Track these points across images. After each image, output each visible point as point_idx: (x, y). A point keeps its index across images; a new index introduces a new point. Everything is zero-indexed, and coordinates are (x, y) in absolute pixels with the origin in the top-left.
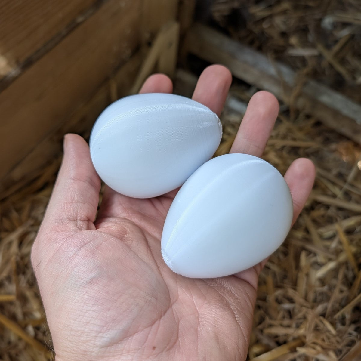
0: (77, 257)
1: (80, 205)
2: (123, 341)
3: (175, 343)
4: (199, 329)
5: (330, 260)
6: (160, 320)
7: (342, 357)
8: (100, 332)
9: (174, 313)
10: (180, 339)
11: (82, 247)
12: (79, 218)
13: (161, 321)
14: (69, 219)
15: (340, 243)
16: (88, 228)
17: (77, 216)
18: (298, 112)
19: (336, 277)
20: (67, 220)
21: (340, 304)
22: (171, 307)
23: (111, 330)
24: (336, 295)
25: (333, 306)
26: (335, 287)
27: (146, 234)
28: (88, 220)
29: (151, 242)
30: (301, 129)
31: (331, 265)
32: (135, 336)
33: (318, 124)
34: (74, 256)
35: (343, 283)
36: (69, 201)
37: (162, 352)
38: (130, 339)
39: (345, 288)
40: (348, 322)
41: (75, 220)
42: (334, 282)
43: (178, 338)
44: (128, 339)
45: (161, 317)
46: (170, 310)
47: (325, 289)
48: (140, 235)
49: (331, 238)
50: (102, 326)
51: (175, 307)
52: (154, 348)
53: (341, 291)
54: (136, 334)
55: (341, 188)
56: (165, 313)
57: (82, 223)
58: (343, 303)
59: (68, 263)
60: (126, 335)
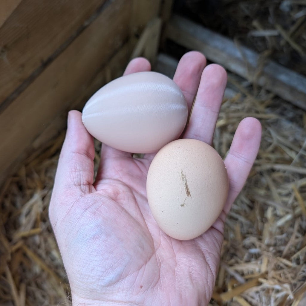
0: (83, 217)
1: (82, 173)
2: (118, 282)
3: (157, 282)
4: (176, 270)
5: (287, 213)
6: (145, 265)
7: (297, 290)
8: (102, 276)
9: (157, 258)
10: (161, 279)
11: (87, 209)
12: (82, 183)
13: (147, 266)
14: (75, 185)
15: (296, 199)
16: (90, 191)
17: (80, 181)
18: (260, 88)
19: (292, 226)
20: (73, 185)
21: (296, 247)
22: (155, 253)
23: (109, 275)
24: (293, 241)
25: (290, 249)
26: (292, 233)
27: (134, 193)
28: (89, 184)
29: (138, 199)
30: (262, 103)
31: (289, 217)
32: (127, 279)
33: (277, 97)
34: (81, 217)
35: (299, 231)
36: (73, 170)
37: (147, 290)
38: (123, 280)
39: (300, 235)
40: (301, 262)
41: (80, 185)
42: (291, 230)
43: (159, 278)
44: (122, 281)
45: (146, 263)
46: (154, 255)
47: (284, 236)
48: (130, 194)
49: (288, 195)
50: (103, 272)
51: (157, 253)
52: (141, 287)
53: (297, 237)
54: (127, 277)
55: (297, 153)
56: (150, 258)
57: (84, 186)
58: (299, 247)
59: (76, 223)
60: (120, 278)
